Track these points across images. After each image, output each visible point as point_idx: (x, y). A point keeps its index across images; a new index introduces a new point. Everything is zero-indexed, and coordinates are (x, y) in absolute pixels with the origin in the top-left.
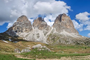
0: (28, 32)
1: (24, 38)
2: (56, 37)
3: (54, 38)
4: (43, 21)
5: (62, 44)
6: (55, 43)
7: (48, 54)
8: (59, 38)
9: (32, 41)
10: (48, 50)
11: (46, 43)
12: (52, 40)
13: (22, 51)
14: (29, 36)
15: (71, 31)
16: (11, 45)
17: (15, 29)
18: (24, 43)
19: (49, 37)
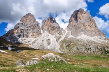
0: (36, 37)
1: (30, 45)
2: (72, 44)
3: (70, 44)
4: (55, 21)
5: (81, 52)
6: (71, 51)
7: (63, 67)
8: (76, 44)
9: (41, 49)
10: (62, 61)
11: (59, 52)
12: (67, 48)
13: (27, 64)
14: (37, 42)
15: (92, 34)
16: (11, 56)
17: (17, 33)
18: (31, 52)
19: (63, 43)
